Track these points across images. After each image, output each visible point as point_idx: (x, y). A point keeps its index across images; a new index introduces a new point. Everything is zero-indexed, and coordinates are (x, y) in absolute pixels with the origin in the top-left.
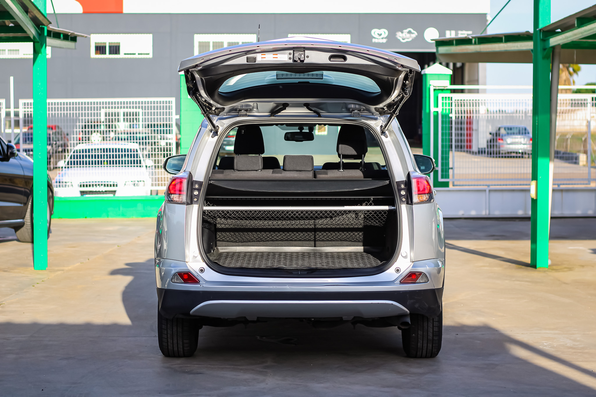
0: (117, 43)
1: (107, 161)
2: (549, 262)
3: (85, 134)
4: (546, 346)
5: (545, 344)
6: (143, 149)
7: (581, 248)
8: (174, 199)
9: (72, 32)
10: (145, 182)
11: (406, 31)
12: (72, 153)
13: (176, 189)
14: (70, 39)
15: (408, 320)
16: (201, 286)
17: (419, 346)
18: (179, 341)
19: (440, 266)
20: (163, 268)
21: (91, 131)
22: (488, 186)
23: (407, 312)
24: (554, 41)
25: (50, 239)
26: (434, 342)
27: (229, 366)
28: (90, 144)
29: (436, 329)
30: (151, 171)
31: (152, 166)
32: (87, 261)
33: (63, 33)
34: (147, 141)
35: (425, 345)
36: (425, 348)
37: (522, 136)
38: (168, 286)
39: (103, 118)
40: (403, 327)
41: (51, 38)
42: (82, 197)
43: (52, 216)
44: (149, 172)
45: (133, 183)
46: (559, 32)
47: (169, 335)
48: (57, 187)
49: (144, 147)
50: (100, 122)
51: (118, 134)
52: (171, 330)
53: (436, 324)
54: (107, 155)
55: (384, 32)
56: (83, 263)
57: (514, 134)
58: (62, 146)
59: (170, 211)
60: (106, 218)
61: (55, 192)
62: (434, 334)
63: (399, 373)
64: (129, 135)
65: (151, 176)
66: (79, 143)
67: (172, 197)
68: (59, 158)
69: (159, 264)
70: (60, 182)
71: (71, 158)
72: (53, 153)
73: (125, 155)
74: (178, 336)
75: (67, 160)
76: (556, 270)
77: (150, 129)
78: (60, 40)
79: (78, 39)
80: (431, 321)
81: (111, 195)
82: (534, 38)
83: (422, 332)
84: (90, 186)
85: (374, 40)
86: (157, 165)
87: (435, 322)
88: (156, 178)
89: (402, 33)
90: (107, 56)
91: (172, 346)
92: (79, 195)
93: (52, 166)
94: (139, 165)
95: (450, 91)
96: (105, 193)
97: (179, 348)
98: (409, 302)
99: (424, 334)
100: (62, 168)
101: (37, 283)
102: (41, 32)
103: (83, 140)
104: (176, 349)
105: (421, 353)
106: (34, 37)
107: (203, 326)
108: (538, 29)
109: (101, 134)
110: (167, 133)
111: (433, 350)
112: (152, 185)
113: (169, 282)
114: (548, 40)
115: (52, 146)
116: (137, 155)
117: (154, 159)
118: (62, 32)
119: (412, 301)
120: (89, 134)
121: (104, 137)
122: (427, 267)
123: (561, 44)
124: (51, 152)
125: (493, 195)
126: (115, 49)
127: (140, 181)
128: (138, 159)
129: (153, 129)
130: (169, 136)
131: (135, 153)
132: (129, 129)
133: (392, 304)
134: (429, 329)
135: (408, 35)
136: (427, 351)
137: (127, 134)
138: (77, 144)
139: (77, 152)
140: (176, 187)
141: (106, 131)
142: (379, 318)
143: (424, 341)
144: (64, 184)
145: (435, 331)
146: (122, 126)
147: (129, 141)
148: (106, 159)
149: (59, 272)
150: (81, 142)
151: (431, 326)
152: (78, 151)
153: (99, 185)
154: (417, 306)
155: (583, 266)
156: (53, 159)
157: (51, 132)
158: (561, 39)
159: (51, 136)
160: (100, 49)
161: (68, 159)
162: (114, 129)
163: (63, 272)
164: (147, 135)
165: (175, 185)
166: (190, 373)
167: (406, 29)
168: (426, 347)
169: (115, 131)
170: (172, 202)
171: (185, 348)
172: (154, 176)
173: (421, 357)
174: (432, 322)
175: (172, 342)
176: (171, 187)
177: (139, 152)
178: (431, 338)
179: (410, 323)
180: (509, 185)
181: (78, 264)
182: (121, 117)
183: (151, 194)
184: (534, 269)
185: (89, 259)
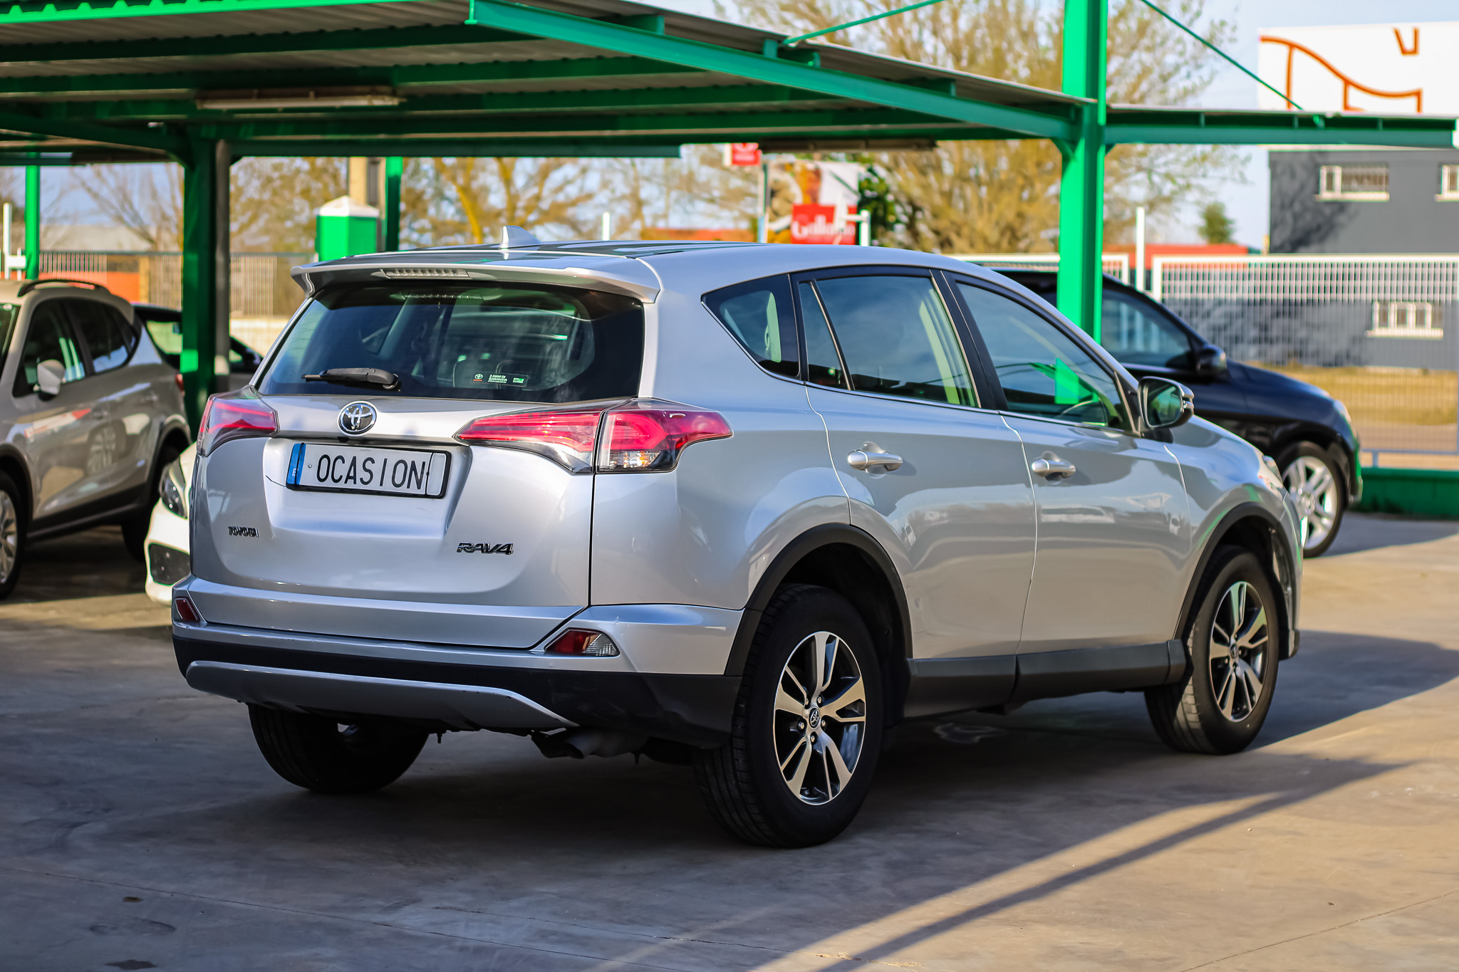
119: (566, 695)
133: (509, 697)
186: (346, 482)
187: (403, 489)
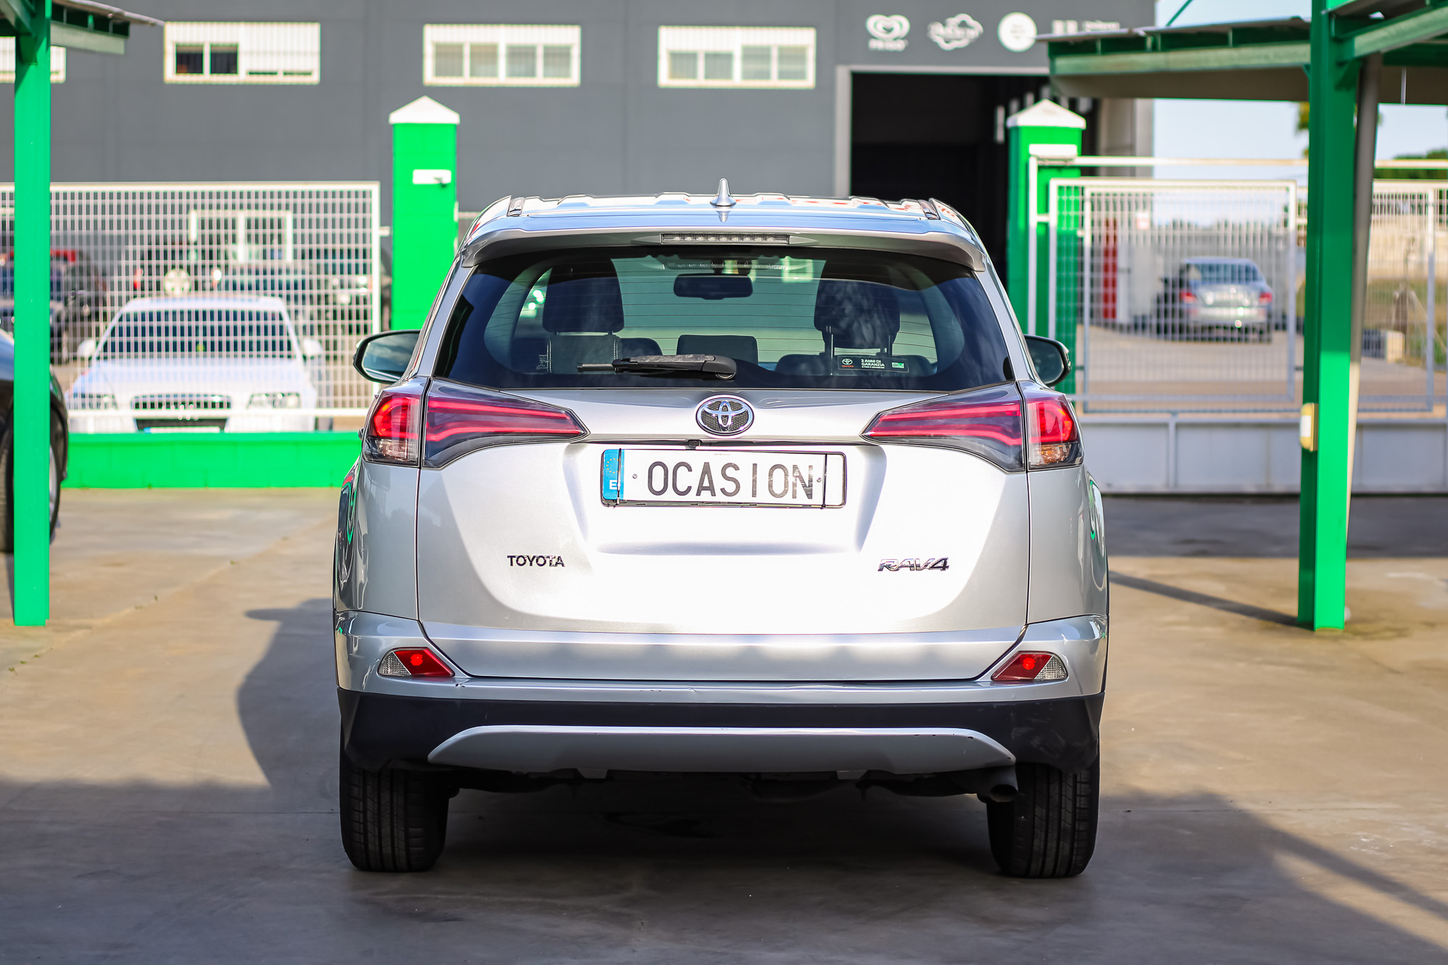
0: (231, 46)
1: (205, 343)
2: (1347, 614)
3: (150, 274)
4: (1365, 845)
5: (1364, 840)
6: (296, 312)
7: (1420, 576)
8: (385, 451)
9: (116, 10)
10: (303, 397)
11: (954, 21)
12: (115, 323)
13: (392, 424)
14: (111, 28)
15: (1012, 780)
16: (457, 685)
17: (1035, 848)
18: (395, 829)
19: (1097, 636)
20: (354, 636)
21: (166, 267)
22: (1174, 413)
23: (1010, 758)
24: (1365, 43)
25: (56, 543)
26: (1076, 837)
27: (529, 900)
28: (162, 297)
29: (1082, 802)
30: (316, 368)
31: (319, 357)
32: (153, 601)
33: (93, 14)
34: (307, 292)
35: (1052, 845)
36: (1051, 853)
37: (1240, 287)
38: (367, 685)
39: (194, 233)
40: (998, 800)
41: (63, 26)
42: (141, 432)
43: (63, 484)
44: (313, 373)
45: (271, 399)
46: (1377, 21)
47: (369, 815)
48: (76, 408)
49: (300, 307)
50: (188, 244)
51: (234, 273)
52: (376, 800)
53: (1081, 789)
54: (205, 328)
55: (901, 25)
56: (141, 607)
57: (1218, 280)
58: (89, 303)
59: (376, 483)
60: (202, 489)
61: (72, 421)
62: (1077, 816)
63: (986, 920)
64: (261, 277)
65: (317, 382)
66: (135, 297)
67: (381, 446)
68: (82, 335)
69: (344, 626)
70: (83, 396)
71: (113, 334)
72: (67, 320)
73: (251, 328)
74: (395, 817)
75: (102, 340)
76: (1365, 635)
77: (315, 261)
78: (87, 31)
79: (133, 29)
80: (1070, 782)
81: (215, 430)
82: (1312, 35)
83: (1044, 811)
84: (160, 405)
85: (874, 44)
86: (332, 353)
87: (1081, 783)
88: (328, 388)
89: (944, 25)
90: (207, 77)
91: (377, 843)
92: (131, 428)
93: (65, 353)
94: (285, 352)
95: (1078, 172)
96: (198, 423)
97: (396, 849)
98: (1016, 732)
99: (1051, 814)
100: (90, 359)
101: (22, 662)
102: (36, 8)
103: (143, 289)
104: (387, 850)
105: (1040, 864)
106: (18, 21)
107: (461, 790)
108: (1323, 12)
109: (190, 274)
110: (357, 272)
111: (1074, 858)
112: (319, 405)
113: (372, 675)
114: (1351, 39)
115: (66, 303)
116: (281, 327)
117: (324, 337)
118: (90, 10)
119: (1024, 730)
120: (158, 274)
121: (196, 283)
122: (1065, 639)
123: (1384, 50)
124: (63, 317)
125: (1186, 435)
126: (226, 60)
127: (289, 394)
128: (285, 338)
129: (322, 261)
130: (362, 279)
131: (277, 323)
132: (261, 263)
133: (971, 738)
134: (1063, 802)
135: (959, 32)
136: (1056, 861)
137: (257, 273)
138: (128, 299)
139: (128, 320)
140: (393, 420)
141: (203, 267)
142: (934, 773)
143: (1050, 835)
144: (95, 400)
145: (1080, 808)
146: (242, 253)
147: (262, 291)
148: (201, 338)
149: (79, 634)
150: (139, 292)
151: (1070, 794)
152: (132, 317)
153: (183, 403)
154: (1036, 742)
155: (1431, 625)
156: (69, 336)
157: (63, 267)
158: (1385, 39)
159: (63, 279)
160: (189, 60)
161: (105, 337)
162: (222, 262)
163: (88, 631)
164: (307, 277)
165: (388, 415)
166: (425, 917)
167: (953, 16)
168: (1054, 850)
169: (227, 267)
170: (380, 460)
171: (411, 849)
172: (324, 383)
173: (1041, 875)
174: (1071, 785)
175: (377, 834)
176: (379, 419)
177: (287, 322)
178: (1070, 826)
179: (1017, 789)
180: (1227, 411)
181: (128, 611)
182: (241, 231)
183: (316, 427)
184: (1308, 632)
185: (156, 598)
186: (698, 494)
187: (787, 499)
